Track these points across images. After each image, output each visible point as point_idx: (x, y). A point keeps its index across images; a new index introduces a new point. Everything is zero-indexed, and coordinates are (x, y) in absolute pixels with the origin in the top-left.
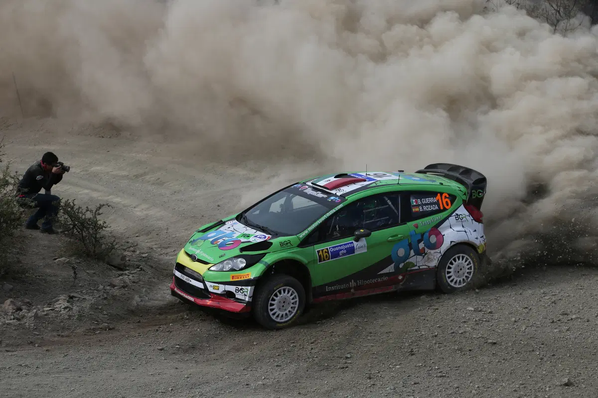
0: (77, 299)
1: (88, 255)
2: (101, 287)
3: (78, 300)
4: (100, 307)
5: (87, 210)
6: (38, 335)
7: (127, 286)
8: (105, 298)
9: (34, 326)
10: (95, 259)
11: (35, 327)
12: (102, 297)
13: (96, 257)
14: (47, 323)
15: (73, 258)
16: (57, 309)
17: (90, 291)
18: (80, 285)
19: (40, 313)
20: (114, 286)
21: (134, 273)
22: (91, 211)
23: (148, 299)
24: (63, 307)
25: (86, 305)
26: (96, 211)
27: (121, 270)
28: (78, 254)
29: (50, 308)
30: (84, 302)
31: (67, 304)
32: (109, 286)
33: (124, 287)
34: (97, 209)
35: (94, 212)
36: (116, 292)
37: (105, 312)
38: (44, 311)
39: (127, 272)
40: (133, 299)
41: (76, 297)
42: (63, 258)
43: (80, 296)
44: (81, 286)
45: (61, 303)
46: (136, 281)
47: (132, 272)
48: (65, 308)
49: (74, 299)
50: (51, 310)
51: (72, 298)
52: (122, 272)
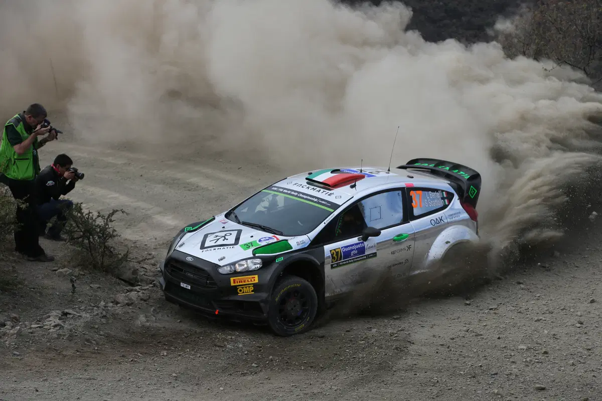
0: (71, 316)
1: (95, 267)
2: (103, 303)
3: (72, 318)
4: (96, 326)
5: (99, 216)
6: (18, 355)
7: (132, 303)
8: (104, 317)
9: (15, 344)
10: (104, 271)
11: (16, 346)
12: (100, 315)
13: (104, 269)
14: (31, 342)
15: (77, 270)
16: (45, 327)
17: (89, 308)
18: (80, 300)
19: (26, 331)
20: (117, 303)
21: (145, 290)
22: (103, 217)
23: (156, 319)
24: (53, 324)
25: (80, 323)
26: (109, 217)
27: (133, 285)
28: (83, 265)
29: (39, 325)
30: (79, 319)
31: (58, 321)
32: (112, 302)
33: (128, 305)
34: (109, 215)
35: (106, 218)
36: (119, 310)
37: (102, 333)
38: (31, 328)
39: (137, 288)
40: (137, 318)
41: (70, 314)
42: (65, 269)
43: (75, 313)
44: (80, 302)
45: (53, 320)
46: (145, 298)
47: (143, 288)
48: (55, 326)
49: (68, 316)
50: (40, 327)
51: (65, 314)
52: (132, 288)
